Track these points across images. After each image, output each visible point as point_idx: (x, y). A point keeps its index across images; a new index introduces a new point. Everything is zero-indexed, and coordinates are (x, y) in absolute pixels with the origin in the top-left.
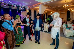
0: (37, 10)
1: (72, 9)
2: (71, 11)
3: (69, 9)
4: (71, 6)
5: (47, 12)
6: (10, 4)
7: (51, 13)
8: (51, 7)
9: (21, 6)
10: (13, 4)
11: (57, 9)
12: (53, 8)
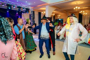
0: (42, 12)
2: (83, 14)
3: (80, 11)
4: (83, 8)
5: (54, 15)
7: (60, 15)
8: (60, 8)
10: (13, 3)
11: (66, 11)
12: (62, 10)
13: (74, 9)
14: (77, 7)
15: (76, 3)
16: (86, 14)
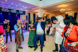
0: (36, 14)
1: (68, 13)
2: (69, 14)
3: (66, 12)
4: (68, 10)
5: (46, 15)
6: (10, 8)
7: (50, 16)
8: (50, 10)
9: (21, 9)
10: (13, 8)
11: (55, 12)
12: (52, 12)
13: (61, 10)
14: (62, 10)
15: (61, 6)
16: (71, 14)
